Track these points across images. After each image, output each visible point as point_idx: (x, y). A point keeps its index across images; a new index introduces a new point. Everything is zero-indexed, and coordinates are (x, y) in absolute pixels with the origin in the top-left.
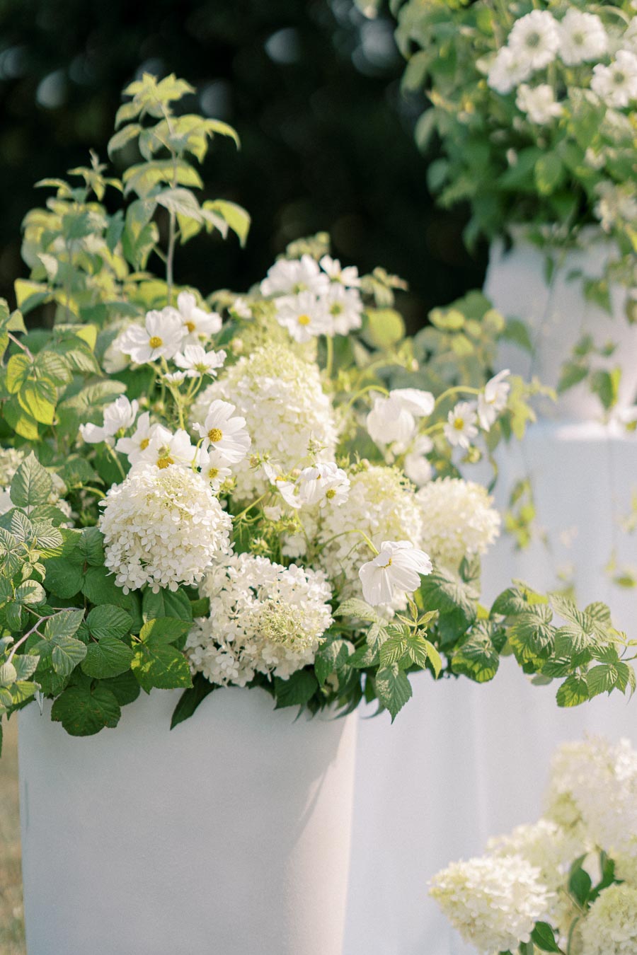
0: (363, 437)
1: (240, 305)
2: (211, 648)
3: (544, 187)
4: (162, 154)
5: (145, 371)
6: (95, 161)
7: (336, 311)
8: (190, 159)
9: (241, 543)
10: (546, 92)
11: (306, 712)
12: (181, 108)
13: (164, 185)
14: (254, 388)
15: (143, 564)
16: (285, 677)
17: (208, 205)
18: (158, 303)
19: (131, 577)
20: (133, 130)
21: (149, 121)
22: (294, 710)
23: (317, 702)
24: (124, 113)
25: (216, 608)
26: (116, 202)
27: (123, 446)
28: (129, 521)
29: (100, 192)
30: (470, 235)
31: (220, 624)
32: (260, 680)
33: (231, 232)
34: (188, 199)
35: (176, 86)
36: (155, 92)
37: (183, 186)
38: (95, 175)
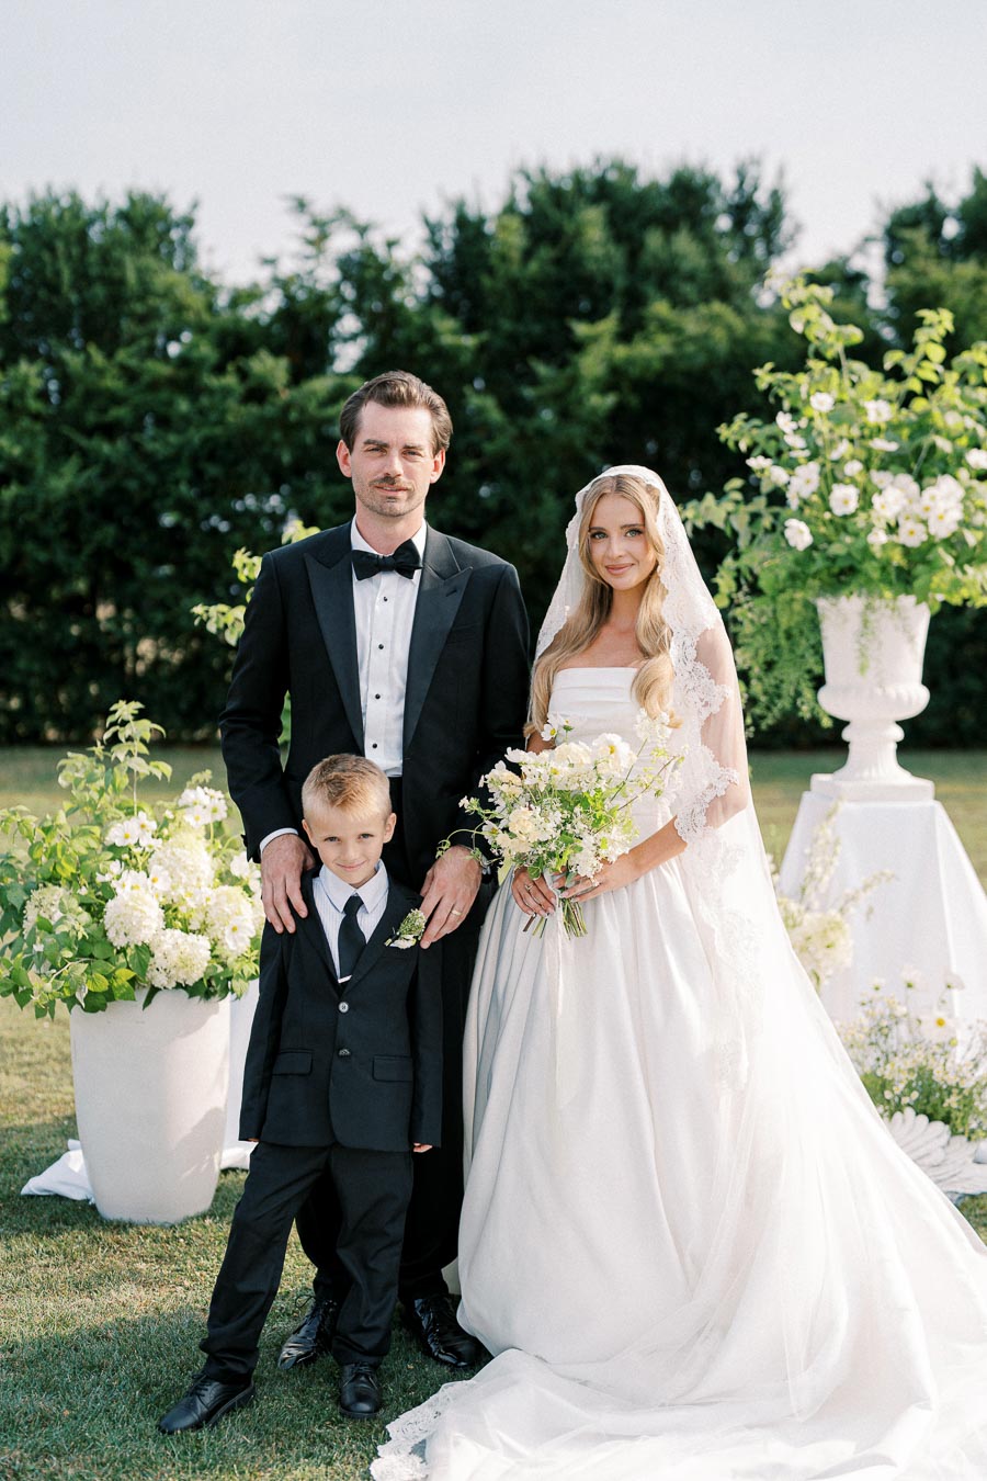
0: (228, 872)
2: (155, 971)
4: (130, 739)
5: (123, 847)
6: (99, 743)
7: (214, 811)
8: (143, 741)
9: (168, 926)
11: (203, 1000)
12: (139, 716)
13: (130, 754)
14: (173, 854)
15: (126, 935)
16: (191, 984)
17: (152, 763)
19: (119, 942)
20: (113, 729)
21: (124, 723)
22: (197, 998)
23: (208, 995)
24: (111, 719)
25: (158, 954)
26: (109, 763)
27: (114, 884)
28: (119, 916)
29: (102, 758)
31: (158, 960)
32: (179, 986)
33: (163, 775)
34: (142, 761)
35: (135, 706)
36: (125, 709)
37: (139, 755)
38: (98, 749)
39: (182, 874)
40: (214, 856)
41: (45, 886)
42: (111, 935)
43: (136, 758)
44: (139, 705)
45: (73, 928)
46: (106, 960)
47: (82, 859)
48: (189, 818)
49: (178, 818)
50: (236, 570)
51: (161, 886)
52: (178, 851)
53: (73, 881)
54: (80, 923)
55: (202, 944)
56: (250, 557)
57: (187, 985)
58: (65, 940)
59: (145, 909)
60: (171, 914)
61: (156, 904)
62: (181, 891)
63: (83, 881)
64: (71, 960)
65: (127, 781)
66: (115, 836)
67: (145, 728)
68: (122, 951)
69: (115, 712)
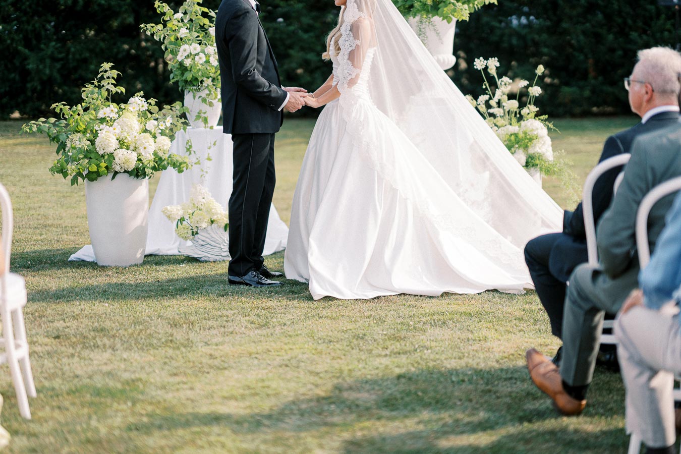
0: (145, 129)
1: (123, 106)
2: (116, 165)
3: (189, 79)
4: (108, 78)
5: (105, 118)
6: (96, 79)
7: (142, 106)
8: (113, 78)
9: (120, 147)
10: (189, 60)
11: (135, 178)
12: (112, 68)
13: (109, 84)
15: (103, 149)
16: (130, 171)
17: (117, 87)
18: (109, 106)
19: (101, 152)
20: (102, 73)
21: (106, 71)
22: (133, 177)
23: (137, 176)
24: (100, 71)
25: (116, 158)
26: (100, 87)
27: (99, 132)
28: (101, 143)
29: (97, 85)
30: (180, 89)
31: (117, 161)
32: (125, 171)
33: (122, 92)
34: (113, 86)
35: (110, 64)
36: (106, 66)
37: (112, 84)
38: (96, 82)
39: (126, 128)
40: (141, 123)
41: (74, 133)
42: (98, 150)
43: (110, 85)
44: (112, 64)
45: (83, 146)
46: (97, 159)
47: (88, 123)
48: (131, 108)
49: (126, 108)
50: (155, 9)
51: (117, 131)
52: (124, 119)
53: (85, 132)
54: (86, 144)
55: (134, 155)
56: (161, 3)
57: (128, 171)
58: (80, 150)
59: (110, 139)
60: (122, 143)
61: (115, 138)
62: (126, 135)
63: (89, 131)
64: (82, 158)
65: (106, 93)
66: (101, 115)
67: (115, 73)
68: (103, 156)
69: (102, 67)
